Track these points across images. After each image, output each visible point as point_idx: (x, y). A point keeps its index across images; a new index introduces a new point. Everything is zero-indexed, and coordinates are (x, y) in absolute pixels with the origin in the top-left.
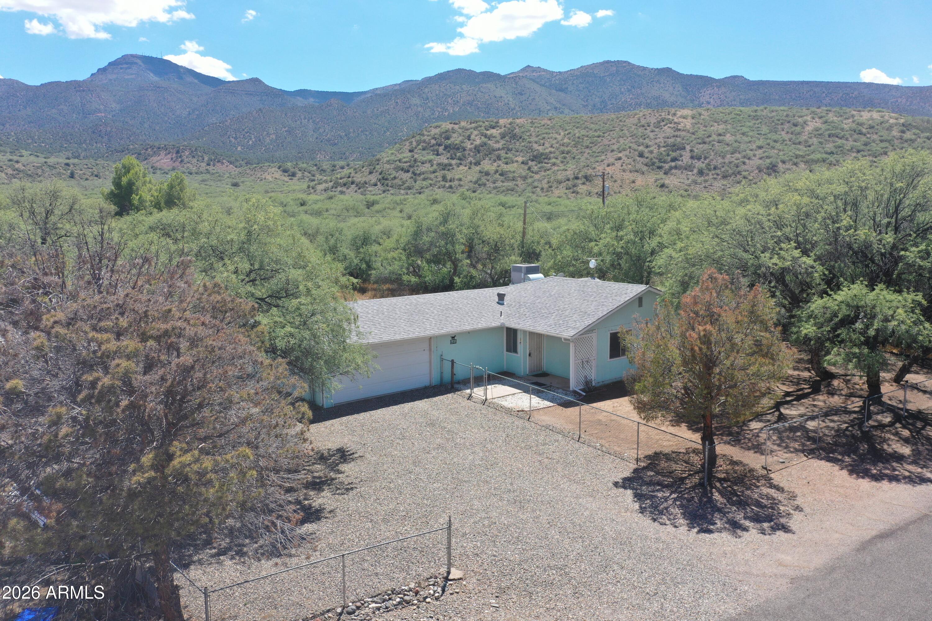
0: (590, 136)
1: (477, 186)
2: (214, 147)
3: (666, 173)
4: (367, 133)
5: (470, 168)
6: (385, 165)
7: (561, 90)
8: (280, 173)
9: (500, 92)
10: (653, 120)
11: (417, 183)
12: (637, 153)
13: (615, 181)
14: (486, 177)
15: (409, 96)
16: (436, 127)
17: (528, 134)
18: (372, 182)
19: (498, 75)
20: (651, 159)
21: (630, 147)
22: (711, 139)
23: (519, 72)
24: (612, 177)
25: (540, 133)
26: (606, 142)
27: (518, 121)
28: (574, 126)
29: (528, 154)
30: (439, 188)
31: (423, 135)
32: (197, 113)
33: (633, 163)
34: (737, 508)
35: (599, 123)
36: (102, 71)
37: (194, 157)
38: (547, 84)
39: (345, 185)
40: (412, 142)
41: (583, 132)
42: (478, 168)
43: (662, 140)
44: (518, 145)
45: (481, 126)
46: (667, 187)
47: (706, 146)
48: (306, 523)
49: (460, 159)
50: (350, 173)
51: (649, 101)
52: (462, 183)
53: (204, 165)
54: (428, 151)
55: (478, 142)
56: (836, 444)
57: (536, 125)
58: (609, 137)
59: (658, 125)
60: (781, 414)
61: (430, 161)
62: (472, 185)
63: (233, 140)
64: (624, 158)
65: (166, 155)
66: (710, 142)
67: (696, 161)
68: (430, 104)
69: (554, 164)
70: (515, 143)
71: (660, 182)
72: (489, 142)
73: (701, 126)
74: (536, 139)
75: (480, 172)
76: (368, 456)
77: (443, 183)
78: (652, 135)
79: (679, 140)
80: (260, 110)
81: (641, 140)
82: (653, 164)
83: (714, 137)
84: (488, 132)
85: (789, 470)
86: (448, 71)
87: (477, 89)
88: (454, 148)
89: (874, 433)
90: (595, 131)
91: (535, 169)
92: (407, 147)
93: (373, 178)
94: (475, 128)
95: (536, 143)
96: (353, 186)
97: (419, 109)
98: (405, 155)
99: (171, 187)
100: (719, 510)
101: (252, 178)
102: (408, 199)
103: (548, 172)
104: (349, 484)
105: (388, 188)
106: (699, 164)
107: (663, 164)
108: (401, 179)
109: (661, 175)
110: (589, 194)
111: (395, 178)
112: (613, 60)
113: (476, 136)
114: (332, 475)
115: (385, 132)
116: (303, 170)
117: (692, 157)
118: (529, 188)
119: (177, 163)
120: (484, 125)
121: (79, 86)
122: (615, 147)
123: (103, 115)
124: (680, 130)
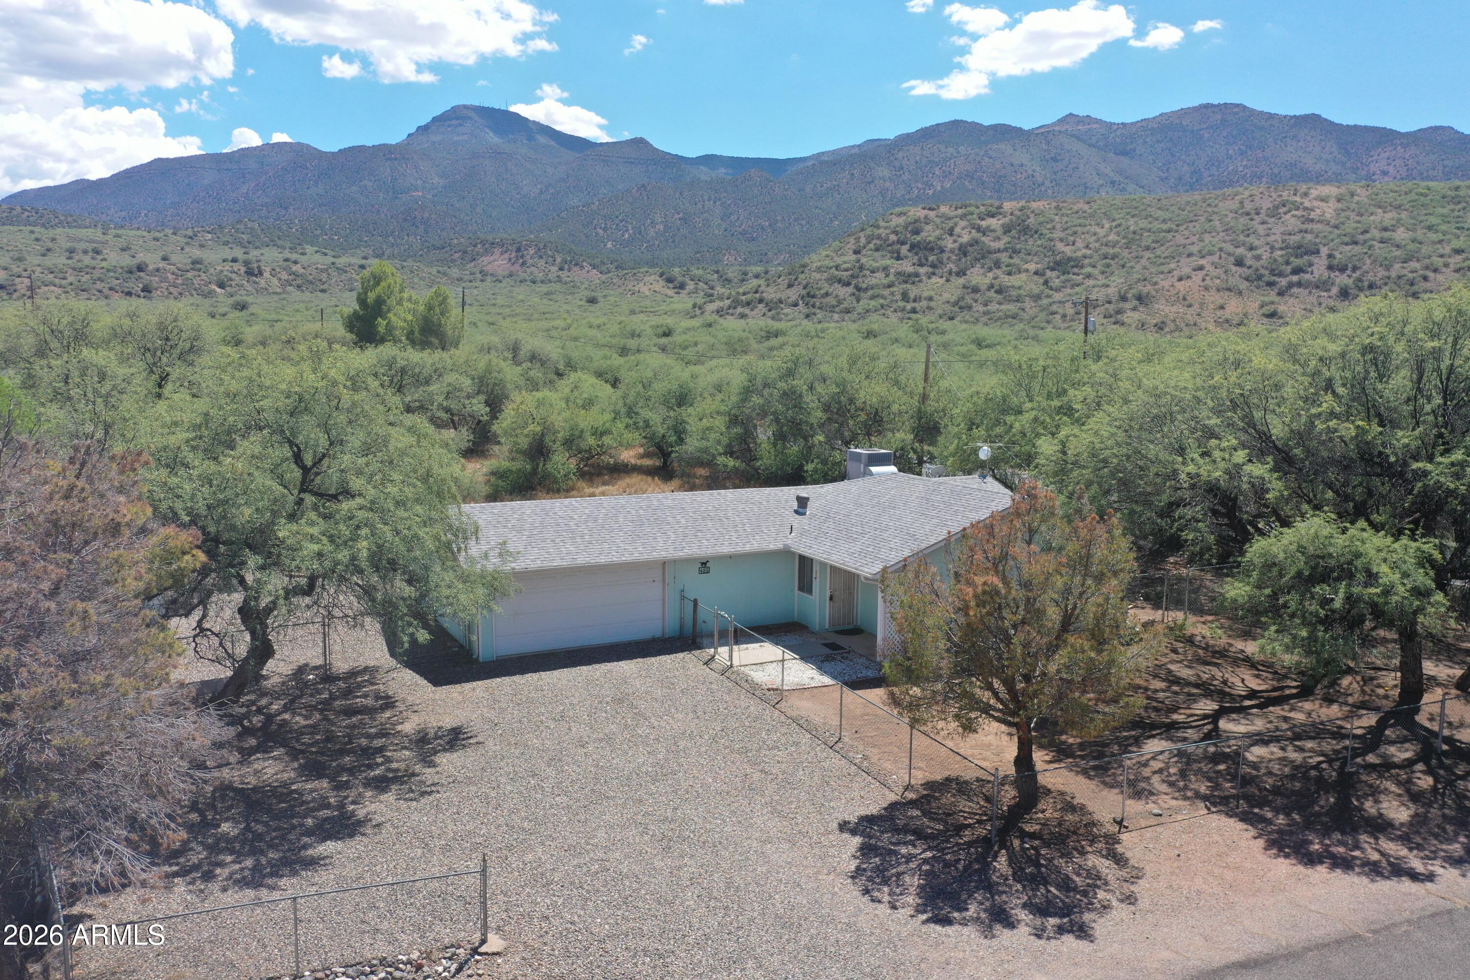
0: (1154, 229)
1: (956, 309)
2: (573, 242)
3: (1281, 294)
4: (803, 222)
5: (948, 281)
6: (814, 274)
7: (1124, 153)
8: (662, 283)
9: (1021, 157)
10: (1266, 204)
11: (861, 303)
12: (1232, 259)
13: (1190, 306)
14: (972, 295)
15: (872, 164)
16: (900, 215)
17: (1049, 226)
18: (790, 301)
19: (1019, 131)
20: (1257, 270)
21: (1221, 250)
22: (1368, 236)
23: (1054, 124)
24: (1184, 299)
25: (1069, 224)
26: (1179, 239)
27: (1034, 205)
28: (1128, 214)
29: (1047, 259)
30: (895, 311)
31: (878, 227)
32: (552, 190)
33: (1223, 276)
34: (1024, 887)
35: (1172, 208)
36: (423, 130)
37: (541, 257)
38: (1101, 143)
39: (748, 304)
40: (859, 238)
41: (1143, 224)
42: (961, 281)
43: (1278, 237)
44: (1032, 244)
45: (972, 214)
46: (1281, 318)
47: (1357, 249)
48: (331, 839)
49: (933, 266)
50: (759, 286)
51: (1276, 170)
52: (932, 304)
53: (554, 269)
54: (884, 253)
55: (965, 238)
56: (1276, 791)
57: (1064, 211)
58: (1186, 232)
59: (1274, 213)
60: (1216, 728)
61: (885, 269)
62: (948, 308)
63: (601, 232)
64: (1209, 267)
65: (502, 254)
66: (1365, 241)
67: (1337, 273)
68: (906, 177)
69: (1089, 276)
70: (1026, 241)
71: (1267, 309)
72: (983, 239)
73: (1353, 215)
74: (1062, 235)
75: (964, 287)
76: (490, 743)
77: (901, 304)
78: (1261, 229)
79: (1309, 237)
80: (643, 186)
81: (1242, 237)
82: (1260, 277)
83: (1375, 233)
84: (984, 224)
85: (1159, 829)
86: (938, 125)
87: (983, 152)
88: (925, 249)
89: (1364, 778)
90: (1164, 221)
91: (1056, 283)
92: (851, 245)
93: (793, 294)
94: (963, 217)
95: (1061, 240)
96: (761, 306)
97: (888, 184)
98: (846, 258)
99: (430, 308)
100: (990, 887)
101: (621, 290)
102: (828, 329)
103: (1077, 289)
104: (433, 785)
105: (813, 310)
106: (1343, 280)
107: (1276, 279)
108: (837, 296)
109: (1272, 296)
110: (1142, 326)
111: (827, 294)
112: (1216, 102)
113: (963, 229)
114: (418, 768)
115: (831, 221)
116: (696, 279)
117: (1330, 268)
118: (1043, 315)
119: (517, 267)
120: (977, 211)
121: (391, 153)
122: (1194, 249)
123: (420, 194)
124: (1312, 221)
